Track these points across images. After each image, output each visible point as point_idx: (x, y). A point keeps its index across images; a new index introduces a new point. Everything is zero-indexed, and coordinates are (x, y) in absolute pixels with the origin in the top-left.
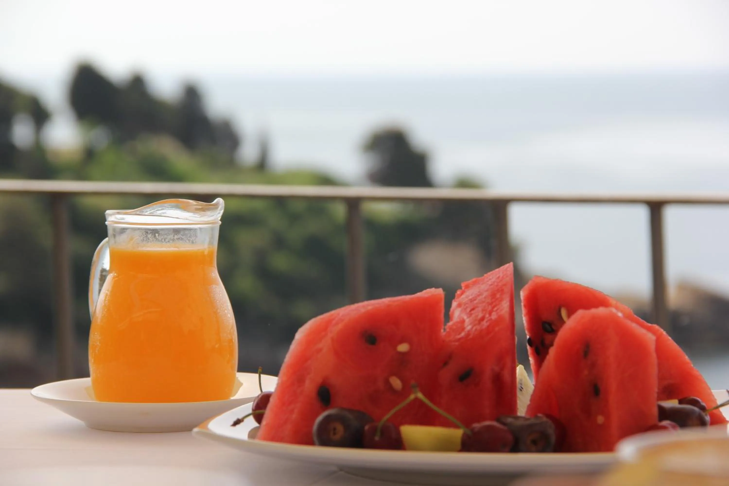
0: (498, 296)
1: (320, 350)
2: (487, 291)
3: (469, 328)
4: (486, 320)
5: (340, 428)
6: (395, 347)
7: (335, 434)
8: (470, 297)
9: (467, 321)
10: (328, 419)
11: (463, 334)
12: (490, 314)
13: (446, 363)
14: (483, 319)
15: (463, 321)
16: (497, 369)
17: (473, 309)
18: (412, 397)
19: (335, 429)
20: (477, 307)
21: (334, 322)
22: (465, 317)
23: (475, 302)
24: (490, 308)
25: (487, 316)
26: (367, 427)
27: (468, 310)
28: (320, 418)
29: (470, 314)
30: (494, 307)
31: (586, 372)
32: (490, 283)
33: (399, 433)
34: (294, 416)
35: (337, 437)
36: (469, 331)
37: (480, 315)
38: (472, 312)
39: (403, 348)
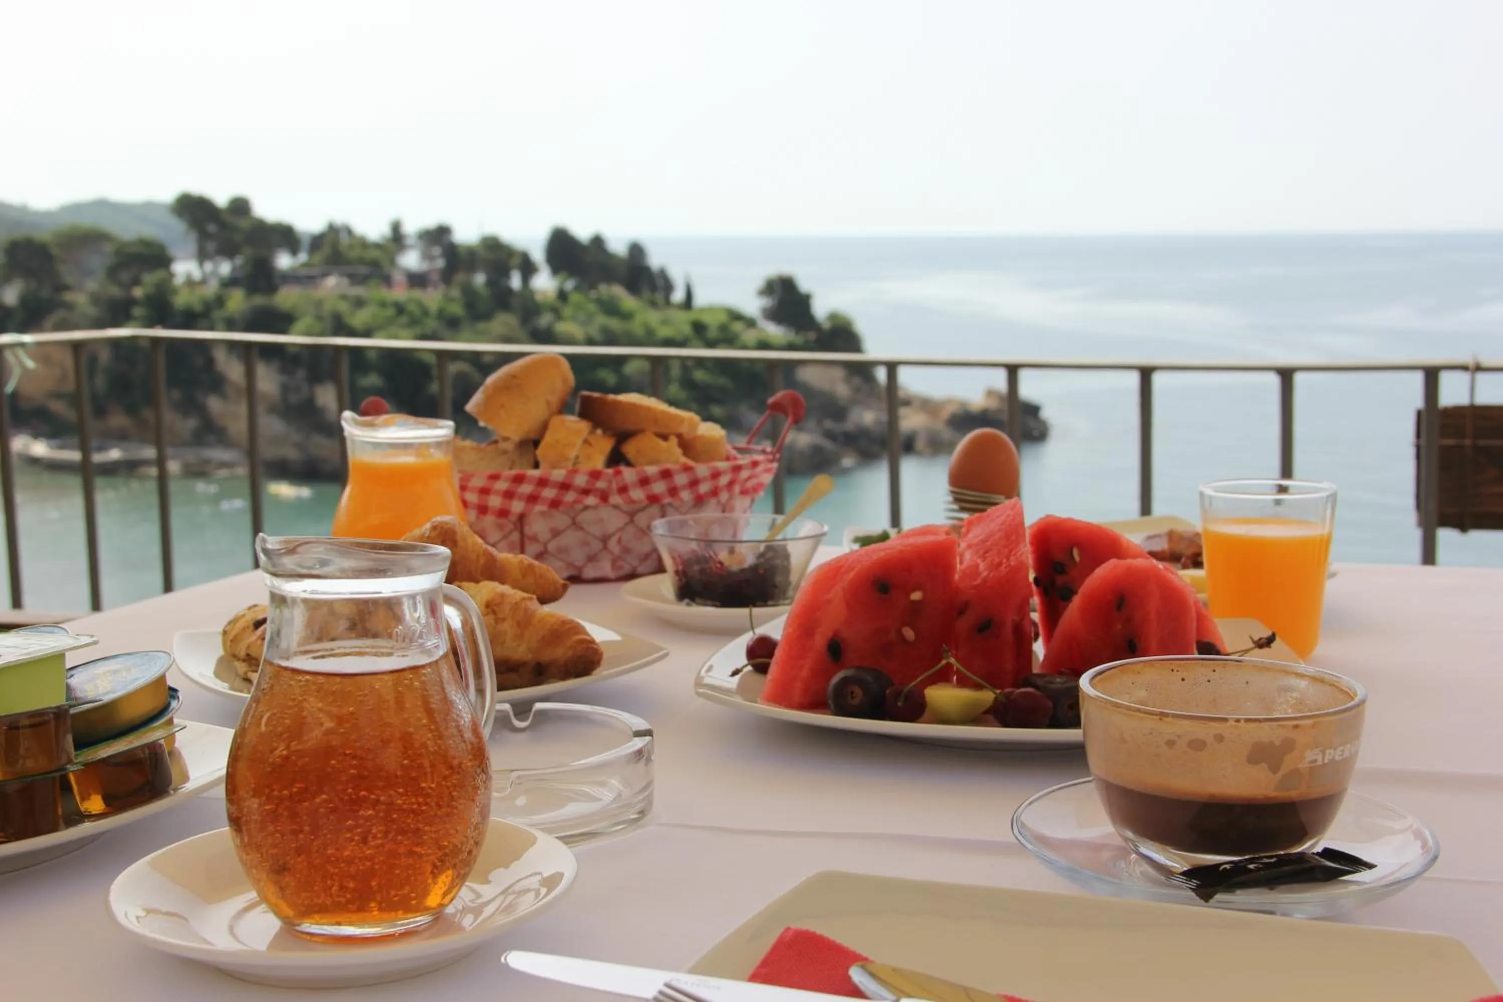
0: (1013, 538)
1: (829, 602)
2: (999, 530)
3: (985, 574)
4: (1004, 565)
5: (858, 692)
6: (908, 595)
7: (852, 698)
8: (980, 538)
9: (982, 566)
10: (845, 681)
11: (979, 581)
12: (1008, 559)
13: (961, 612)
14: (1000, 564)
15: (977, 566)
16: (1017, 618)
17: (986, 552)
18: (944, 662)
19: (852, 693)
20: (991, 550)
21: (844, 569)
22: (979, 561)
23: (989, 543)
24: (1006, 551)
25: (1004, 561)
26: (888, 692)
27: (981, 552)
28: (835, 680)
29: (984, 558)
30: (1010, 551)
31: (1119, 626)
32: (1000, 521)
33: (923, 697)
34: (805, 673)
35: (856, 702)
36: (986, 577)
37: (997, 560)
38: (987, 555)
39: (916, 596)
